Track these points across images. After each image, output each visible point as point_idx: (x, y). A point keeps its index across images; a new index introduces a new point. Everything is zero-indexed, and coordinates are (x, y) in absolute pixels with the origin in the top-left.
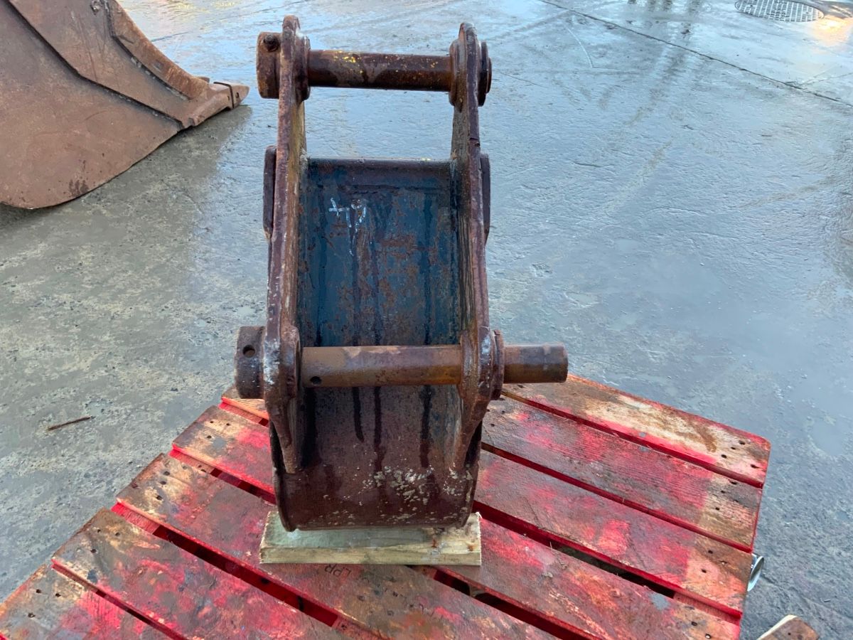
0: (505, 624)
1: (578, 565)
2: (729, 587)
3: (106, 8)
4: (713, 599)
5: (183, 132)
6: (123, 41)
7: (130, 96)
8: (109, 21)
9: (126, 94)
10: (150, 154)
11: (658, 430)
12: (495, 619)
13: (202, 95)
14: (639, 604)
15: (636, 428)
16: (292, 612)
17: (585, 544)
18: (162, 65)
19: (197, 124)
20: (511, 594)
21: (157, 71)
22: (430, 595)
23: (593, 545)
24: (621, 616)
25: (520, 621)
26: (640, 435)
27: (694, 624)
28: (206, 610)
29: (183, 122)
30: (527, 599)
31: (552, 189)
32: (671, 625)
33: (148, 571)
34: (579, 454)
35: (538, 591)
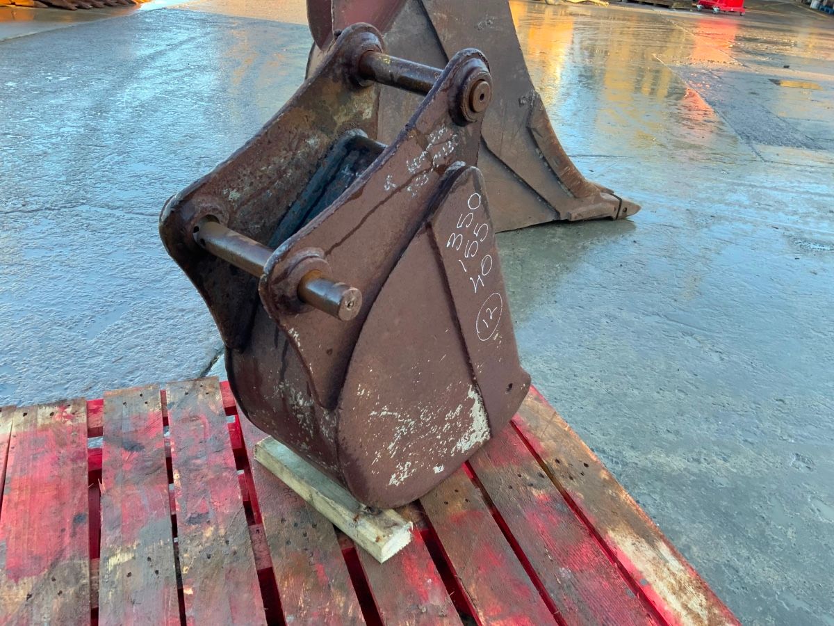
0: (350, 611)
1: (455, 623)
3: (532, 104)
5: (558, 222)
6: (534, 133)
7: (522, 177)
8: (530, 114)
9: (519, 174)
10: (521, 229)
11: (665, 589)
12: (348, 603)
13: (590, 198)
15: (644, 574)
16: (237, 497)
17: (481, 614)
18: (561, 162)
19: (573, 220)
21: (554, 165)
22: (325, 554)
23: (486, 620)
25: (363, 618)
26: (641, 580)
28: (199, 462)
29: (561, 214)
30: (386, 610)
33: (197, 421)
34: (560, 555)
35: (401, 613)
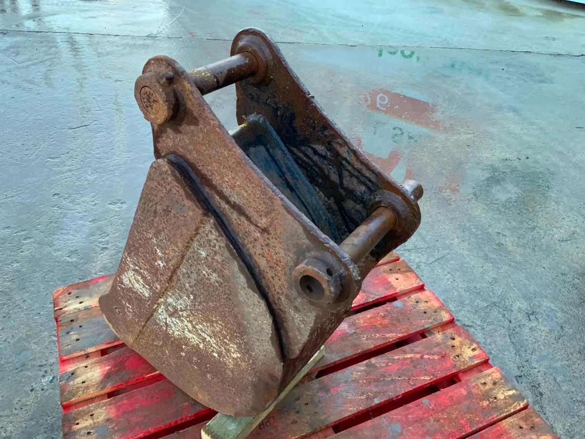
0: (363, 368)
1: (357, 317)
2: (411, 278)
4: (411, 287)
12: (357, 370)
14: (393, 312)
20: (349, 353)
24: (394, 323)
27: (417, 302)
30: (357, 349)
31: (71, 151)
32: (412, 309)
